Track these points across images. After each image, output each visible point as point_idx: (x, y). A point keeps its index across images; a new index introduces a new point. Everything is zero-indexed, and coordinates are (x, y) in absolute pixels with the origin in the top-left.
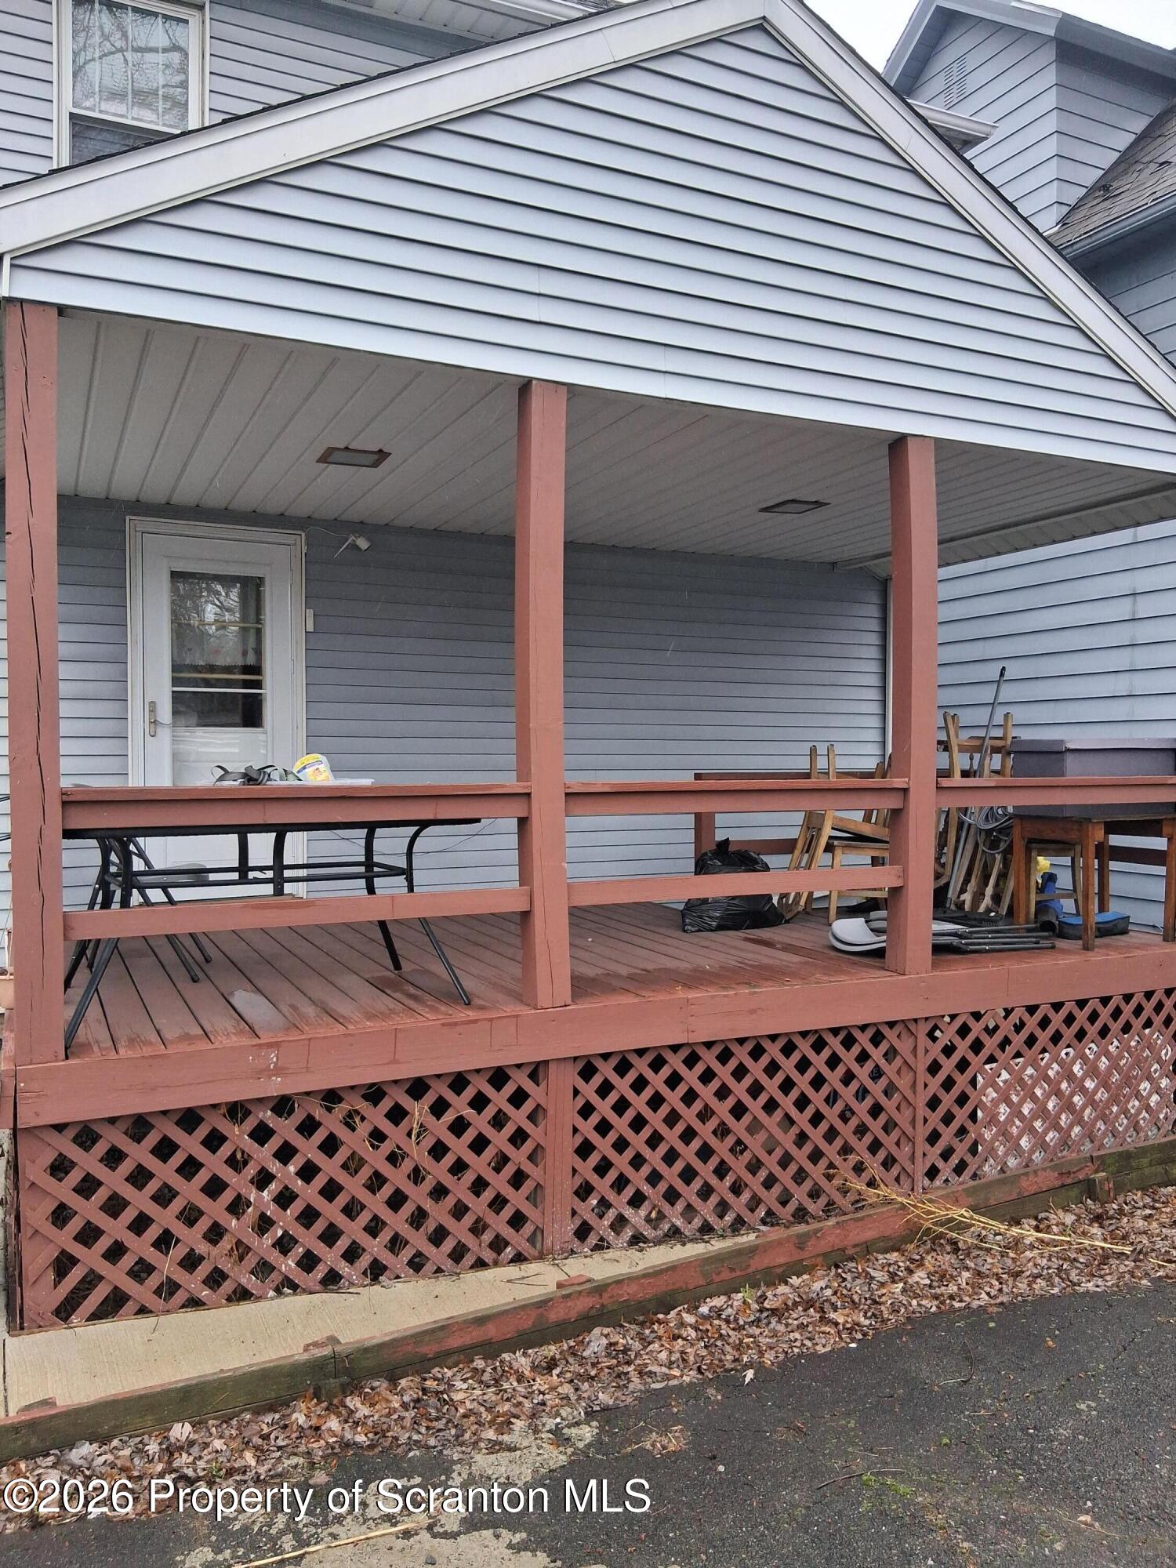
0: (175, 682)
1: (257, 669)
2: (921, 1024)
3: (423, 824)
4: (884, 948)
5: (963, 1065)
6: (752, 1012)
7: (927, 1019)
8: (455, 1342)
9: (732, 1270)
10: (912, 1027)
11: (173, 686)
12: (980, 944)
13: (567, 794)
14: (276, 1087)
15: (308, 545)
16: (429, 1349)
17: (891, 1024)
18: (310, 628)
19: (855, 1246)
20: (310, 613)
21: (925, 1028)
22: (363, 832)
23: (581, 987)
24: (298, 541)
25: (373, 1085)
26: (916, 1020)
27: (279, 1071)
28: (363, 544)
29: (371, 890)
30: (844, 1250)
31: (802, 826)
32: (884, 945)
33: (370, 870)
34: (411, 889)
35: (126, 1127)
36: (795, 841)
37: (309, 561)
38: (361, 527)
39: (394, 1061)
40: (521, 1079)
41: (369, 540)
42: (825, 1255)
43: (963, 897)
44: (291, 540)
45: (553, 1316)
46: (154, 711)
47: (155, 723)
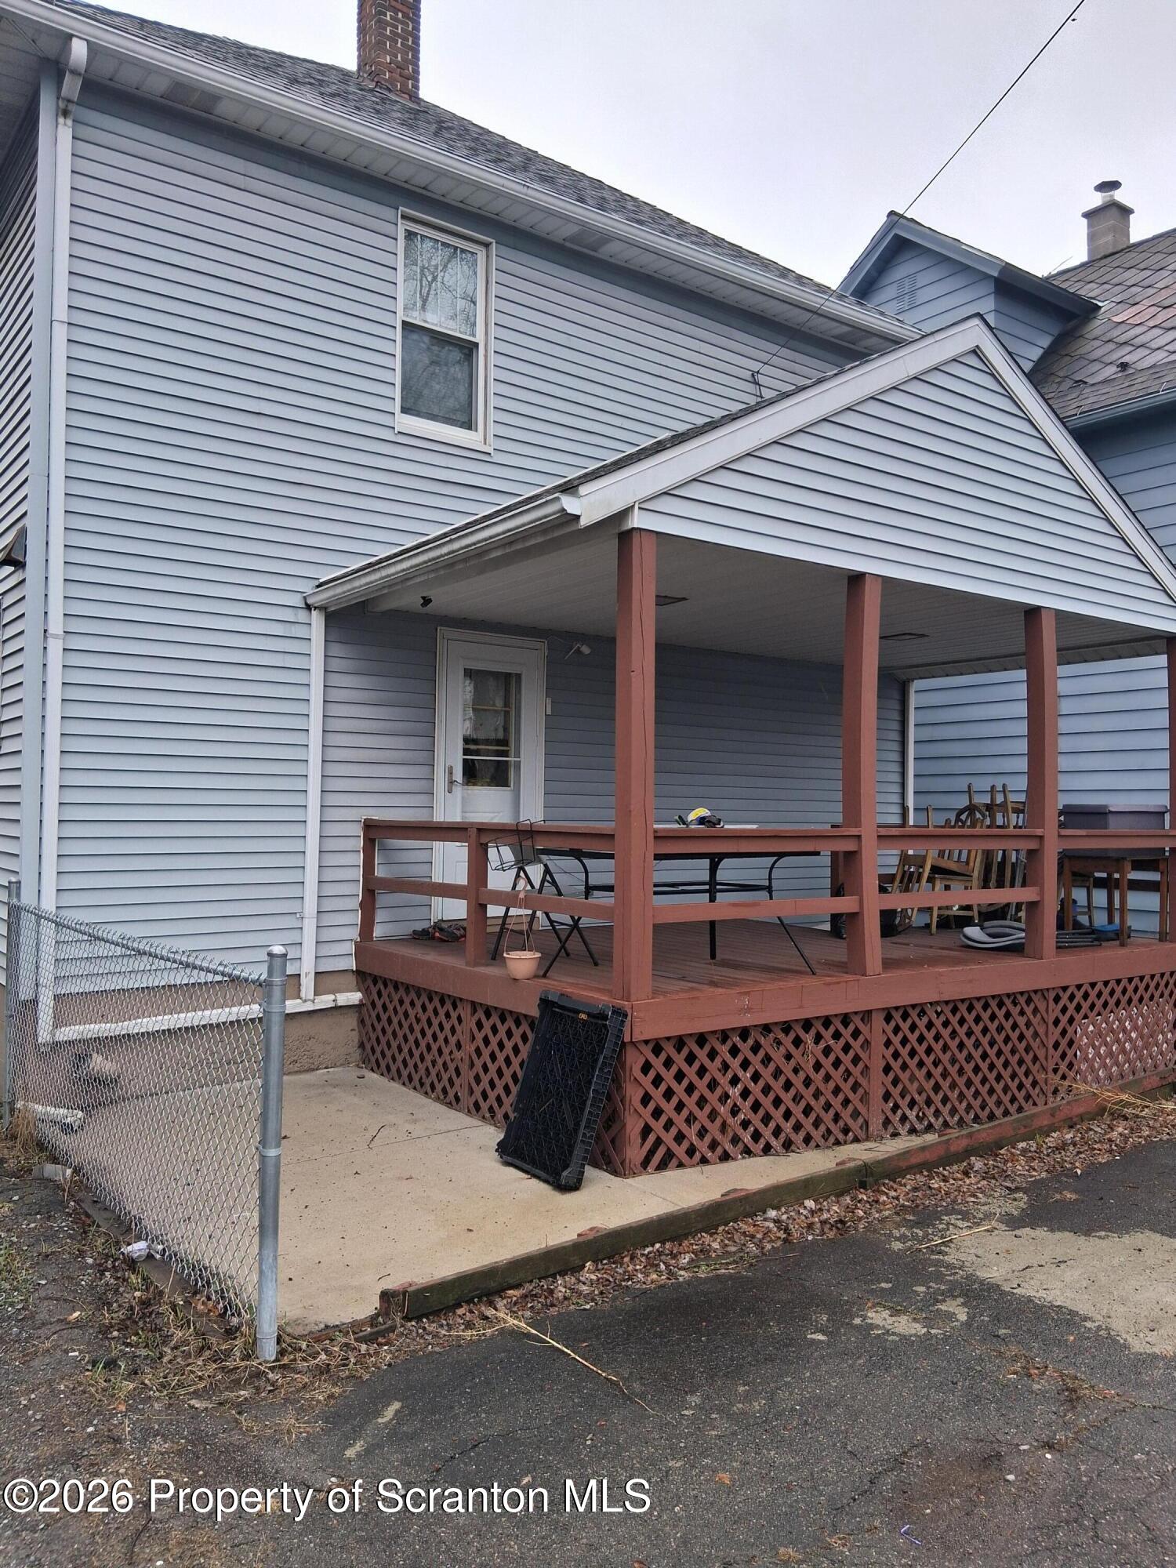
0: (466, 752)
1: (505, 742)
2: (1051, 991)
3: (781, 855)
4: (1023, 944)
5: (1071, 1021)
6: (970, 981)
7: (1053, 988)
8: (914, 1160)
9: (1025, 1127)
10: (1046, 994)
11: (464, 755)
12: (1076, 942)
13: (878, 836)
14: (747, 1020)
15: (549, 649)
16: (903, 1164)
17: (1036, 992)
18: (549, 712)
19: (1077, 1116)
20: (549, 701)
21: (1052, 995)
22: (706, 862)
23: (888, 964)
24: (543, 646)
25: (786, 1022)
26: (1048, 990)
27: (749, 1010)
28: (586, 650)
29: (712, 899)
30: (1071, 1118)
31: (899, 865)
32: (1024, 941)
33: (713, 888)
34: (771, 898)
35: (674, 1043)
36: (894, 876)
37: (551, 662)
38: (584, 638)
39: (801, 1007)
40: (857, 1020)
41: (591, 647)
42: (1064, 1121)
43: (1019, 914)
44: (538, 645)
45: (953, 1149)
46: (451, 773)
47: (452, 782)
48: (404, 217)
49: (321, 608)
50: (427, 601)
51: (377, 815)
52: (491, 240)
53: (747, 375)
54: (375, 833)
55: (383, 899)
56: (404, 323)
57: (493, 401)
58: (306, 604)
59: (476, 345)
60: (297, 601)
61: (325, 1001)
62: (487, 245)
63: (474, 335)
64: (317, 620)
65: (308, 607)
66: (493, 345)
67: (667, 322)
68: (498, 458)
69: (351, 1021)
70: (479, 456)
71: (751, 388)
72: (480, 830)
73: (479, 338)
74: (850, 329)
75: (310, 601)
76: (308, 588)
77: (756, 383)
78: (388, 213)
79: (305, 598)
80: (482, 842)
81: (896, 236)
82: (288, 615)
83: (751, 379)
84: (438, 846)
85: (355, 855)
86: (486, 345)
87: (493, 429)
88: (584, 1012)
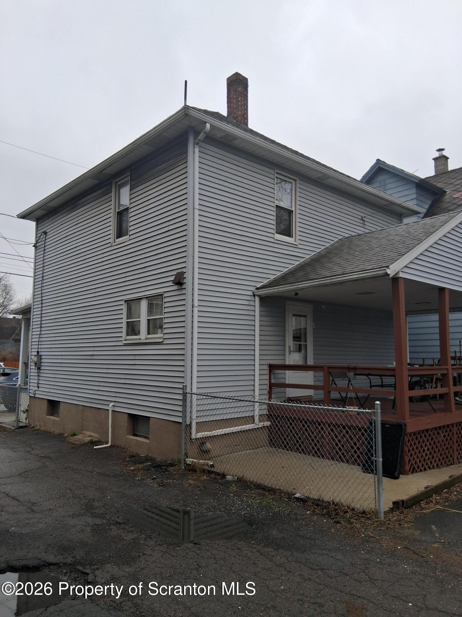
11: (293, 342)
14: (429, 427)
15: (313, 307)
18: (314, 328)
20: (314, 324)
27: (429, 423)
28: (323, 307)
35: (413, 434)
37: (314, 311)
39: (440, 422)
40: (450, 426)
44: (310, 306)
46: (290, 348)
47: (290, 351)
48: (277, 173)
49: (259, 296)
50: (296, 294)
51: (272, 362)
52: (297, 179)
53: (360, 217)
54: (272, 368)
55: (275, 390)
56: (276, 205)
57: (298, 229)
58: (254, 294)
59: (292, 211)
60: (251, 293)
61: (261, 425)
62: (295, 180)
63: (292, 208)
64: (257, 299)
65: (254, 296)
66: (298, 211)
67: (340, 202)
68: (299, 246)
69: (266, 432)
70: (295, 246)
71: (362, 222)
72: (329, 368)
73: (293, 209)
74: (388, 203)
75: (255, 294)
76: (253, 289)
77: (363, 220)
78: (272, 171)
79: (253, 293)
80: (329, 371)
81: (379, 167)
82: (249, 298)
83: (361, 219)
84: (287, 372)
85: (266, 376)
86: (295, 211)
87: (298, 237)
88: (387, 424)
